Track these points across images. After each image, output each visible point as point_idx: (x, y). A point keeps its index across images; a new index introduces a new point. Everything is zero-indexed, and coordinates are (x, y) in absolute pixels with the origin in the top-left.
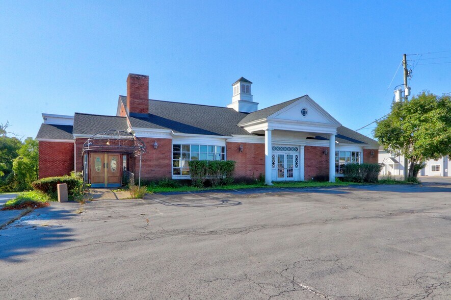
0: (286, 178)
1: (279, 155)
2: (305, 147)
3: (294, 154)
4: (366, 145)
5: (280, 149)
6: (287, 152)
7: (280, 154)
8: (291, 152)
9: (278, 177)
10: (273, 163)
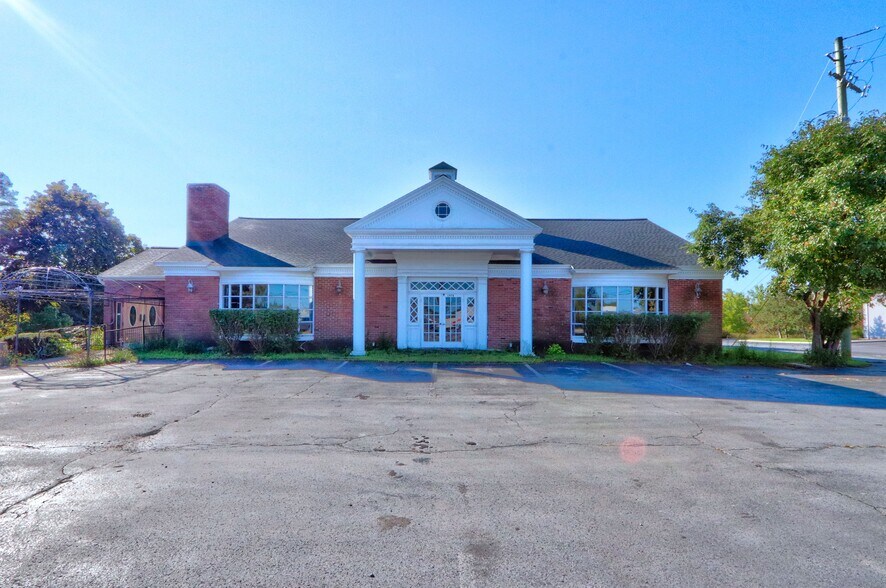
0: (442, 343)
1: (426, 299)
2: (490, 281)
3: (464, 295)
4: (671, 271)
5: (429, 286)
6: (447, 291)
7: (429, 296)
8: (456, 291)
9: (426, 340)
10: (414, 314)
